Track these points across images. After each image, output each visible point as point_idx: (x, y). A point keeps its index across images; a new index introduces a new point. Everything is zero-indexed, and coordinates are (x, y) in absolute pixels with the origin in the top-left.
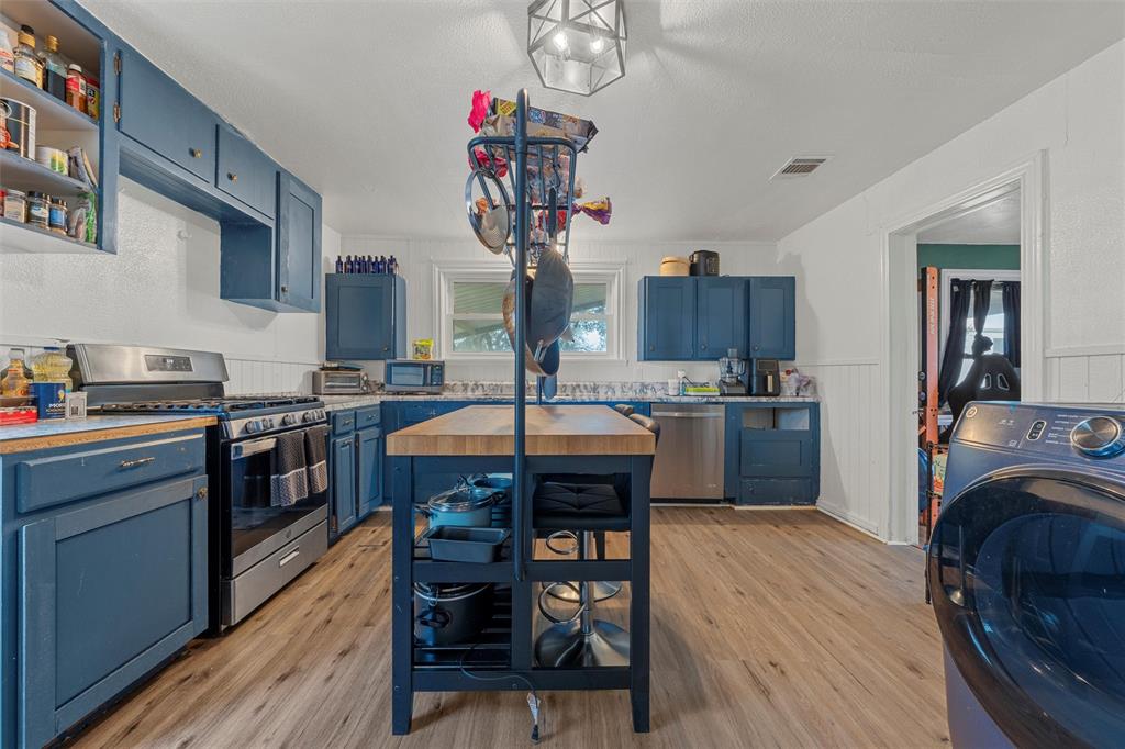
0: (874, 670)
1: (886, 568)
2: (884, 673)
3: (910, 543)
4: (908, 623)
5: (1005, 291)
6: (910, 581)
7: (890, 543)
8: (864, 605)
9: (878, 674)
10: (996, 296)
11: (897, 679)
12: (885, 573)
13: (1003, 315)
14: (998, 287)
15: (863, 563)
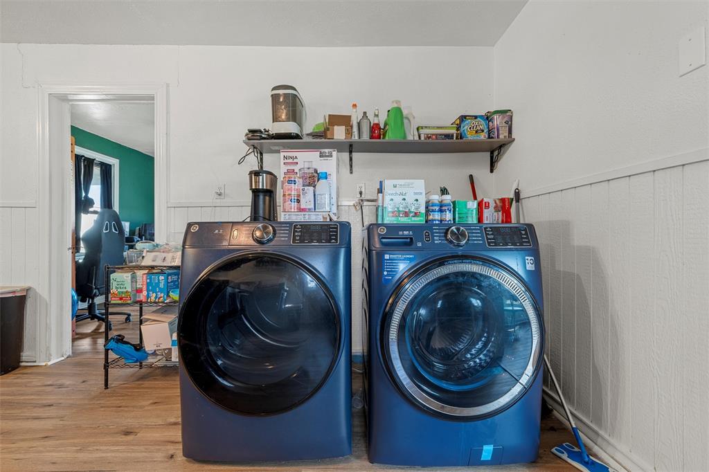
0: (104, 455)
1: (59, 382)
2: (113, 451)
3: (65, 357)
4: (102, 409)
5: (101, 168)
6: (84, 382)
7: (49, 363)
8: (61, 418)
9: (109, 455)
10: (97, 171)
11: (124, 447)
12: (61, 386)
13: (100, 186)
14: (97, 165)
15: (37, 389)
